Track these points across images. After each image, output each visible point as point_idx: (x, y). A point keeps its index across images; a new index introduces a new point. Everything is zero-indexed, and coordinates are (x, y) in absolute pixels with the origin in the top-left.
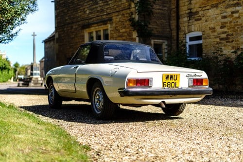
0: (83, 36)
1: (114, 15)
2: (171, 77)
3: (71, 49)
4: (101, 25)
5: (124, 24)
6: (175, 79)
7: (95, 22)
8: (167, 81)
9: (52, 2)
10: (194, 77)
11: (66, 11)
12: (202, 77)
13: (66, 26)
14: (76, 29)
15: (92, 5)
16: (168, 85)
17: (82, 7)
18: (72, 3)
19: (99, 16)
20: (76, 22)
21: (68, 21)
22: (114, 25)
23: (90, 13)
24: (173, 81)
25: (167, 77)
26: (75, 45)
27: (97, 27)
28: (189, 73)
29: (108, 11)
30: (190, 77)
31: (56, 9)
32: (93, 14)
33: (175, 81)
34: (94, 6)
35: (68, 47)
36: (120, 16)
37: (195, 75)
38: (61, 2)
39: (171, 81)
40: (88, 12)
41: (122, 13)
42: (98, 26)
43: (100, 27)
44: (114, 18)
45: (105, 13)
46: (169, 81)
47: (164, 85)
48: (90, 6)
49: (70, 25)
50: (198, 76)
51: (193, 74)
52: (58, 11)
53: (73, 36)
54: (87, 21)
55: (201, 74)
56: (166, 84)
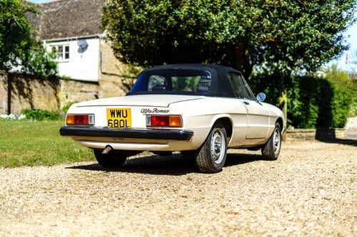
2: (119, 113)
6: (125, 115)
8: (113, 119)
12: (169, 113)
16: (115, 123)
24: (122, 118)
25: (113, 113)
28: (145, 108)
33: (124, 119)
37: (156, 110)
39: (119, 119)
46: (116, 118)
47: (109, 123)
50: (162, 111)
51: (151, 109)
55: (166, 109)
56: (113, 122)
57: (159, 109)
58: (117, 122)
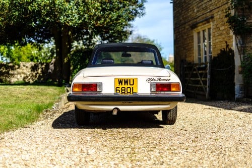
0: (193, 36)
1: (215, 11)
2: (126, 82)
3: (185, 51)
4: (205, 24)
5: (223, 21)
6: (132, 83)
7: (201, 20)
8: (121, 86)
9: (171, 3)
10: (158, 82)
11: (180, 11)
12: (170, 81)
13: (181, 27)
14: (188, 29)
15: (199, 3)
16: (122, 90)
17: (192, 5)
18: (185, 2)
19: (203, 14)
20: (188, 22)
21: (182, 22)
22: (215, 23)
23: (198, 11)
24: (129, 86)
25: (121, 82)
26: (187, 46)
27: (202, 26)
28: (151, 77)
29: (211, 7)
30: (152, 82)
31: (174, 10)
32: (200, 13)
33: (131, 87)
34: (200, 4)
35: (182, 49)
36: (220, 13)
37: (160, 79)
38: (177, 2)
39: (126, 86)
40: (196, 11)
41: (221, 8)
42: (203, 24)
43: (205, 25)
44: (215, 15)
45: (209, 11)
46: (123, 86)
47: (116, 90)
48: (197, 4)
49: (183, 26)
50: (164, 80)
51: (156, 78)
52: (175, 12)
53: (185, 37)
54: (195, 20)
55: (168, 78)
56: (120, 89)
57: (162, 78)
58: (123, 89)
